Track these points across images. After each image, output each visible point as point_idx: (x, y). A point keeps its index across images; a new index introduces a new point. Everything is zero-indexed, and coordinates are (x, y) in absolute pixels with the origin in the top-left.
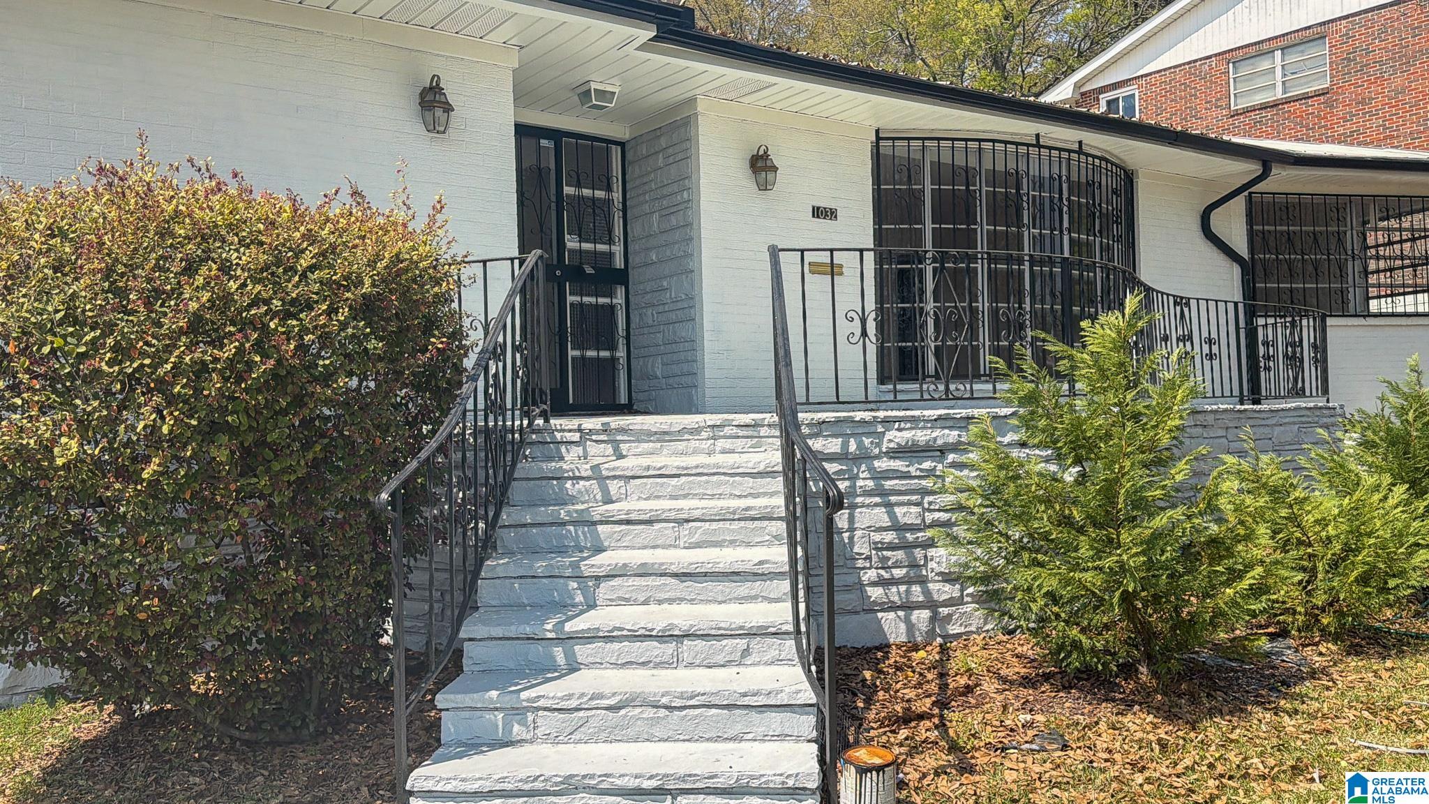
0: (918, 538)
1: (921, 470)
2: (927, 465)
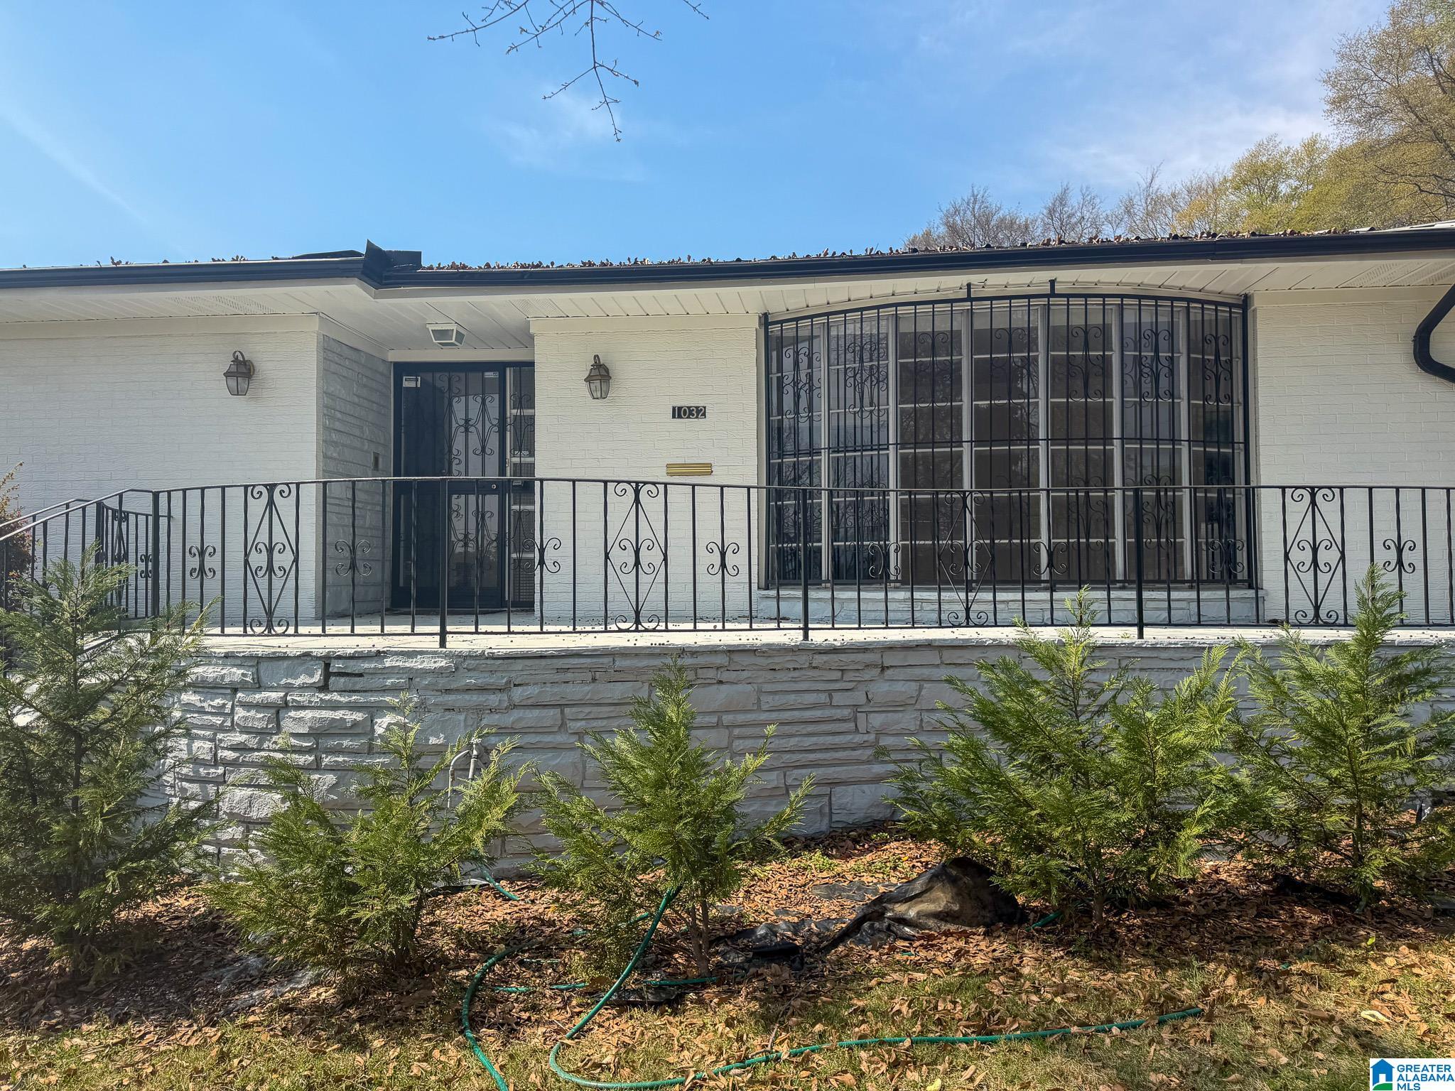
0: (208, 774)
1: (213, 707)
2: (218, 701)
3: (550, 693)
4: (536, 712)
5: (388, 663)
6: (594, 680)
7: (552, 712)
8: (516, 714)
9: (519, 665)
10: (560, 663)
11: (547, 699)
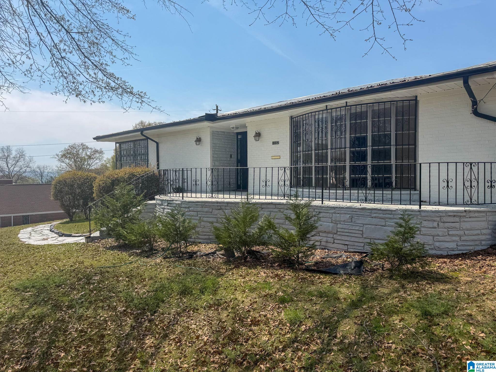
3: (195, 209)
4: (193, 213)
5: (174, 202)
6: (202, 207)
7: (195, 213)
8: (190, 212)
9: (190, 203)
10: (197, 203)
11: (195, 210)
